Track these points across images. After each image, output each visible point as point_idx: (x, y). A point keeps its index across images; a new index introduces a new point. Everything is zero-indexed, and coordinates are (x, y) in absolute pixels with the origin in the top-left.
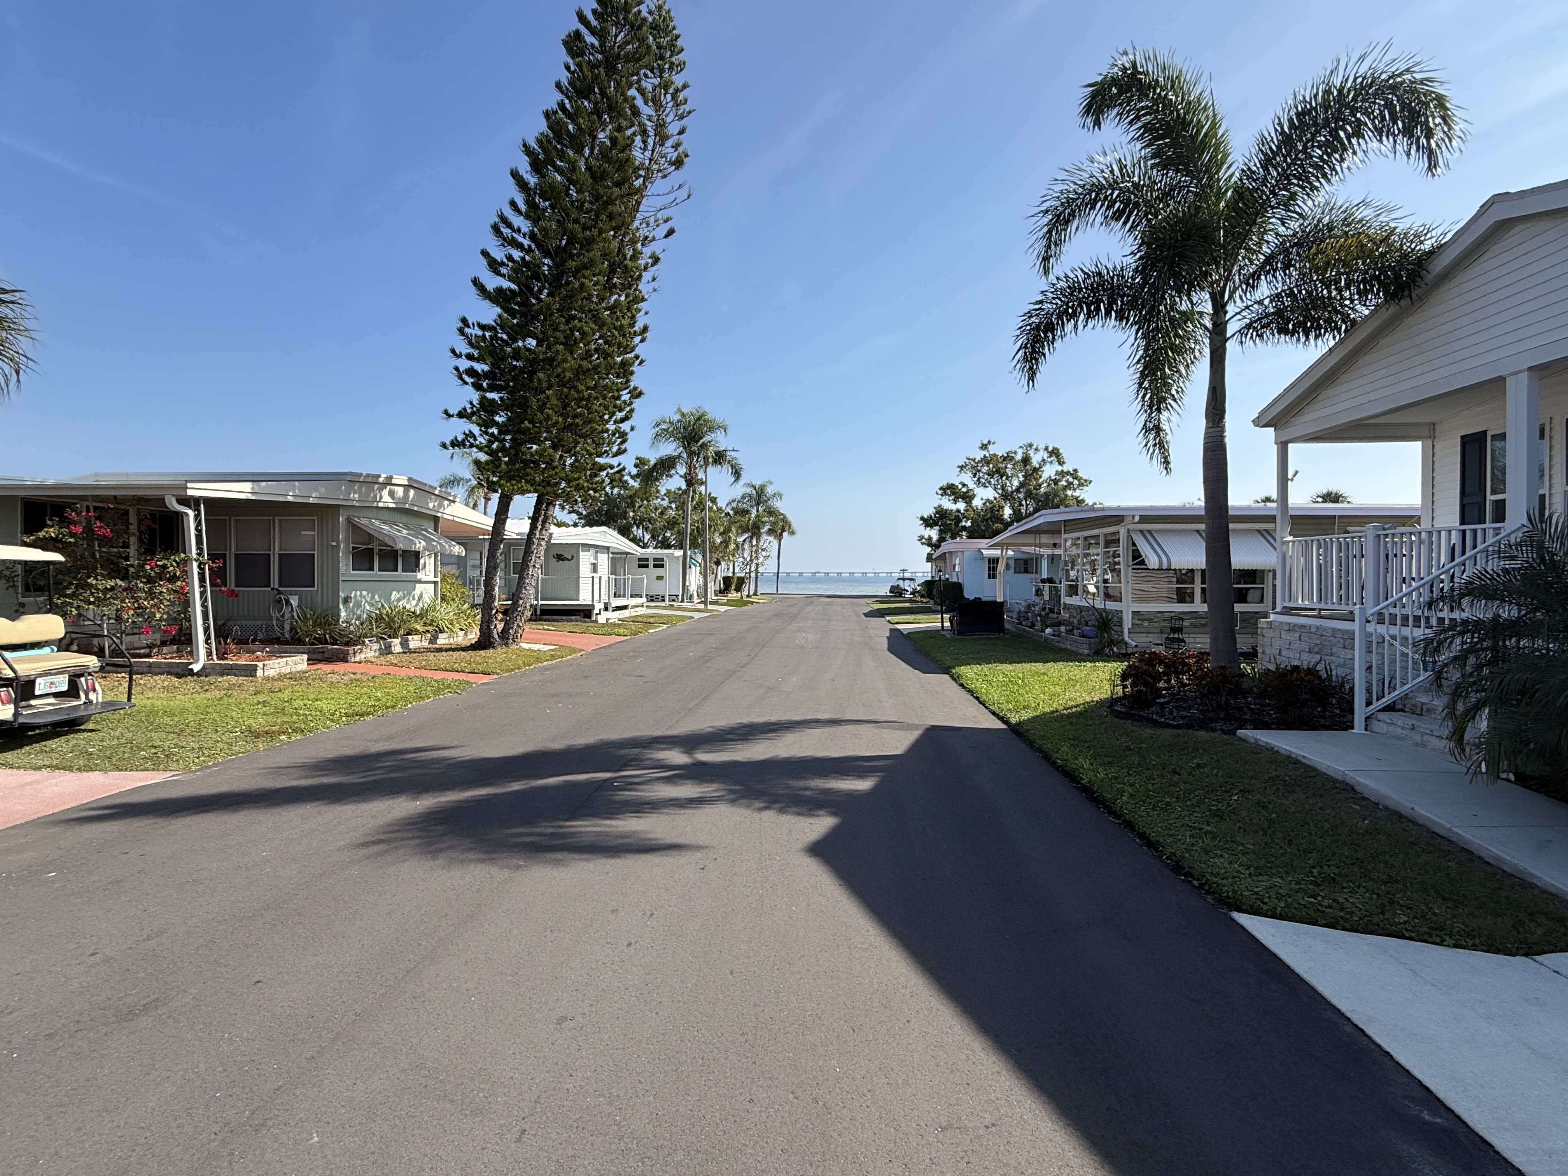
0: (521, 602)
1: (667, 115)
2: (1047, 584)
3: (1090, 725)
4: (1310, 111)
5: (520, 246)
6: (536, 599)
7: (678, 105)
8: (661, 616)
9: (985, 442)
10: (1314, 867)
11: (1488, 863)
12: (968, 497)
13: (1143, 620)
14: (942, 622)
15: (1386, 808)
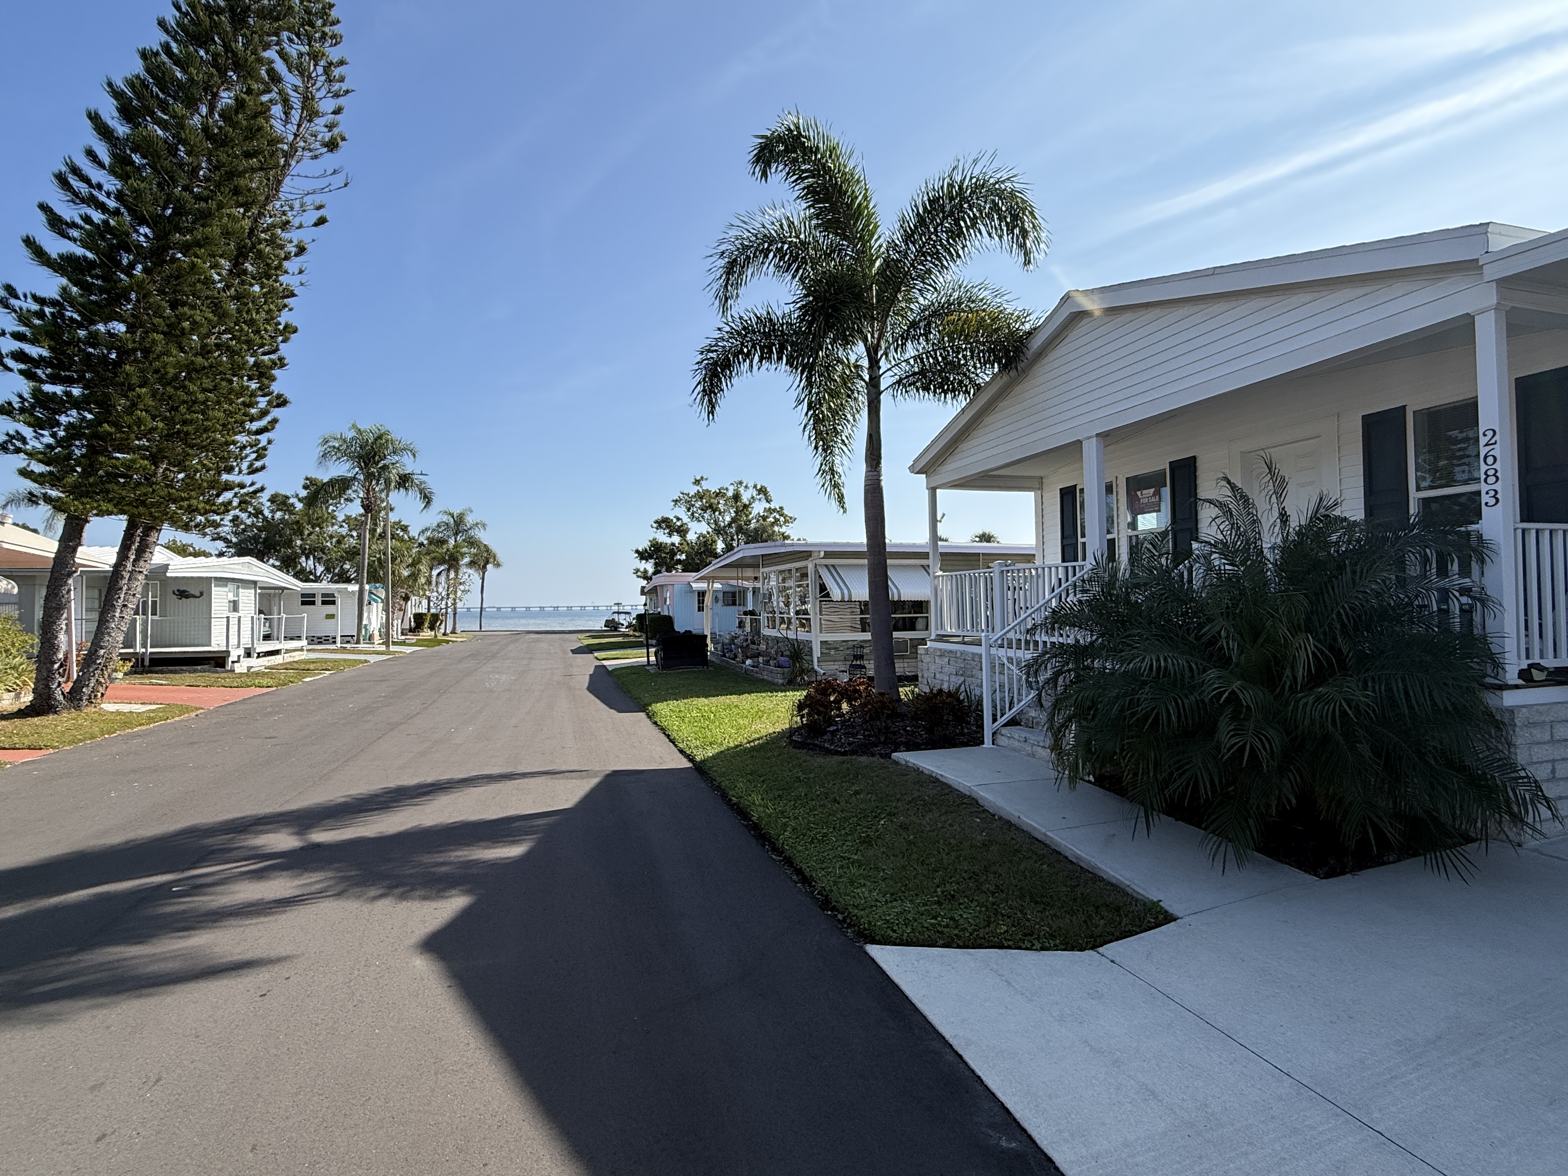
0: (102, 652)
1: (318, 90)
2: (749, 617)
3: (769, 758)
4: (938, 199)
5: (102, 207)
6: (146, 647)
7: (330, 81)
8: (326, 661)
9: (698, 478)
10: (938, 886)
11: (1071, 862)
12: (682, 531)
13: (829, 649)
14: (648, 657)
15: (1000, 818)
